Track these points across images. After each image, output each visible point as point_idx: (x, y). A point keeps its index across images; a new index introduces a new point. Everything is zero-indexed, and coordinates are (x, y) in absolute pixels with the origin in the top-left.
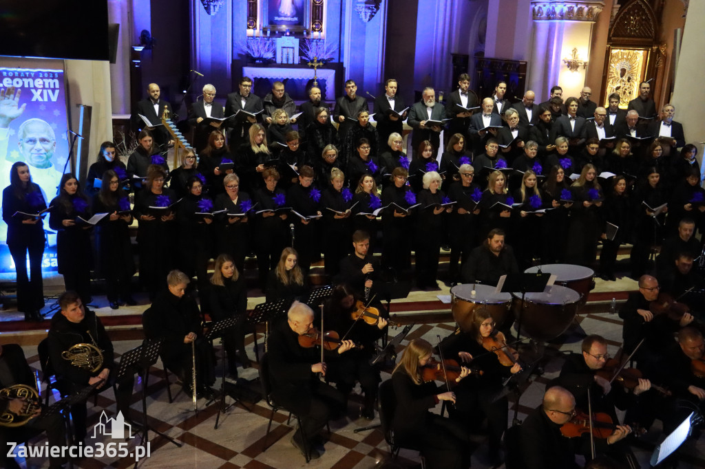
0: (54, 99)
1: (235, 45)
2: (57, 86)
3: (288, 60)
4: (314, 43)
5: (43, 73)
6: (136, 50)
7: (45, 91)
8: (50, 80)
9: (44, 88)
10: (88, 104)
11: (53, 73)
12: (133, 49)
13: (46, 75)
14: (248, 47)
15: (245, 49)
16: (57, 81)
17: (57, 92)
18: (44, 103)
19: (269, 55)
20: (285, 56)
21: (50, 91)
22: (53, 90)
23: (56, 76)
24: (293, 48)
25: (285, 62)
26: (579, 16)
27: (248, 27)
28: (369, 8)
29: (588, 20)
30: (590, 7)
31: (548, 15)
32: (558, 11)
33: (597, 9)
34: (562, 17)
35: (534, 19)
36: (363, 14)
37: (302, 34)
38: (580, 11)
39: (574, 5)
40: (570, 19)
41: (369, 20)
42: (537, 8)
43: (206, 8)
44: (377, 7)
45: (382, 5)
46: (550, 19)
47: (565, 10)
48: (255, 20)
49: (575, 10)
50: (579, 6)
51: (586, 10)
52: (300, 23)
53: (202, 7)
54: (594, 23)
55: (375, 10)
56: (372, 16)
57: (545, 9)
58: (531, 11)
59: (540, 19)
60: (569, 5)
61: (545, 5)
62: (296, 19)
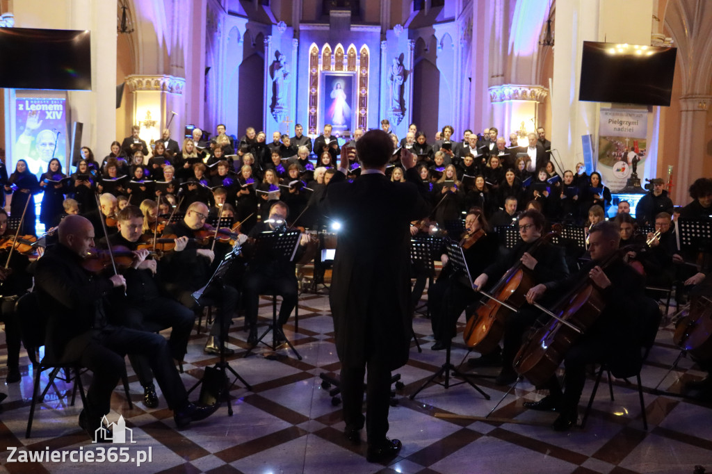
0: (59, 117)
2: (61, 109)
5: (54, 101)
6: (189, 128)
7: (54, 112)
8: (57, 105)
9: (53, 110)
10: (81, 122)
11: (59, 101)
12: (186, 127)
13: (55, 102)
16: (61, 106)
17: (61, 113)
18: (53, 120)
21: (57, 112)
22: (59, 111)
23: (61, 102)
26: (524, 97)
27: (310, 133)
28: (396, 115)
29: (532, 100)
30: (532, 90)
31: (501, 98)
32: (506, 94)
33: (538, 92)
34: (510, 99)
35: (492, 101)
36: (392, 119)
37: (349, 137)
38: (524, 93)
39: (518, 89)
40: (516, 99)
41: (398, 124)
42: (492, 93)
43: (275, 118)
44: (403, 114)
45: (407, 113)
46: (502, 100)
47: (512, 92)
48: (315, 128)
49: (520, 92)
50: (523, 89)
51: (529, 92)
52: (349, 129)
53: (272, 117)
54: (538, 102)
55: (401, 116)
56: (399, 121)
57: (498, 94)
58: (489, 96)
59: (495, 101)
60: (514, 89)
61: (497, 91)
62: (345, 126)
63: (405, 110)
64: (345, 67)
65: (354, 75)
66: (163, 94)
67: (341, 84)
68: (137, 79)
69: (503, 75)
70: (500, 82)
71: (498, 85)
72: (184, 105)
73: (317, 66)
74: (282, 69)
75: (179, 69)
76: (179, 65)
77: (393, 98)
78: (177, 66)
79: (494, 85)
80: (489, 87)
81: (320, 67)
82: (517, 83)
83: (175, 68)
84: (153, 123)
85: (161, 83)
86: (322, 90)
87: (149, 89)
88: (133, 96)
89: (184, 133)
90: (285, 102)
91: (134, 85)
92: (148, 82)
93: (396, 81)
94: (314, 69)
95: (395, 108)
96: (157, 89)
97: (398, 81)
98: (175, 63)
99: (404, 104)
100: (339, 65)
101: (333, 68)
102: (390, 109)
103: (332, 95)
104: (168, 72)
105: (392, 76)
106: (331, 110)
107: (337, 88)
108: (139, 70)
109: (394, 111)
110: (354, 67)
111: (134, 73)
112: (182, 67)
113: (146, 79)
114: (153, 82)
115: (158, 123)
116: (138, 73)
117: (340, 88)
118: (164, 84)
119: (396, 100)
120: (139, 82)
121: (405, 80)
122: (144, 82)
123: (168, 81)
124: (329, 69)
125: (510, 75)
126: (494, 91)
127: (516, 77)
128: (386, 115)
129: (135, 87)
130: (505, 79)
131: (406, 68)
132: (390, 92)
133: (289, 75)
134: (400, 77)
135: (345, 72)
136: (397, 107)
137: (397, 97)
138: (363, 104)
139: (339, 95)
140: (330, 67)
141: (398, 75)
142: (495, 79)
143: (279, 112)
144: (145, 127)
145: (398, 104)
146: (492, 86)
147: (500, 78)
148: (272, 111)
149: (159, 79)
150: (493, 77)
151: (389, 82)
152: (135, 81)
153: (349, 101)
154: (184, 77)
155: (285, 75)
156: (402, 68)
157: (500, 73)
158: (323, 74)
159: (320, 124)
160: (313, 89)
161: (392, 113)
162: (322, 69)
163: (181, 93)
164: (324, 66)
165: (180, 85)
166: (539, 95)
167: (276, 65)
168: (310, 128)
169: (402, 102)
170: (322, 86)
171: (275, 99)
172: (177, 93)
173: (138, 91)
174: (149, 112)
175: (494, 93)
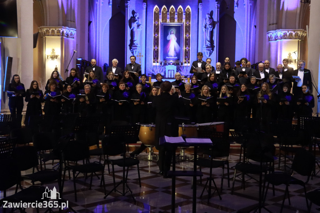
1: (147, 70)
3: (171, 76)
4: (185, 69)
6: (78, 59)
10: (11, 56)
12: (77, 59)
14: (153, 71)
15: (151, 71)
19: (163, 74)
20: (169, 74)
24: (174, 70)
25: (170, 77)
26: (290, 37)
27: (154, 62)
28: (208, 50)
29: (296, 39)
30: (296, 32)
31: (275, 38)
32: (279, 35)
33: (300, 33)
34: (281, 39)
35: (269, 41)
36: (206, 53)
37: (179, 64)
38: (291, 34)
39: (287, 32)
40: (285, 39)
41: (209, 56)
42: (269, 35)
43: (132, 53)
44: (213, 50)
45: (215, 49)
46: (276, 40)
47: (282, 34)
48: (158, 59)
49: (288, 34)
50: (290, 32)
51: (294, 34)
52: (178, 59)
53: (130, 52)
54: (300, 40)
55: (212, 51)
56: (210, 54)
57: (273, 36)
58: (267, 38)
59: (272, 41)
60: (284, 32)
61: (273, 34)
62: (176, 58)
63: (214, 47)
64: (176, 20)
65: (182, 25)
66: (62, 39)
67: (174, 31)
68: (46, 29)
69: (276, 24)
70: (274, 28)
71: (273, 30)
72: (75, 45)
73: (159, 20)
74: (137, 22)
75: (72, 23)
76: (72, 20)
77: (206, 39)
78: (71, 21)
79: (270, 30)
80: (267, 32)
81: (160, 20)
82: (286, 28)
83: (70, 22)
84: (56, 57)
85: (61, 31)
86: (161, 35)
87: (53, 35)
88: (43, 39)
89: (75, 63)
90: (139, 43)
91: (44, 33)
92: (53, 31)
93: (208, 28)
94: (156, 22)
95: (207, 46)
96: (58, 36)
97: (209, 28)
98: (69, 19)
99: (214, 43)
100: (172, 19)
101: (168, 21)
102: (204, 46)
103: (168, 38)
104: (65, 25)
105: (206, 25)
106: (168, 47)
107: (171, 34)
108: (47, 23)
109: (206, 48)
110: (182, 20)
111: (44, 25)
112: (74, 22)
113: (52, 29)
114: (56, 31)
115: (59, 57)
116: (46, 25)
117: (173, 34)
118: (63, 32)
119: (208, 41)
120: (47, 31)
121: (214, 28)
122: (50, 31)
123: (66, 30)
124: (166, 22)
125: (281, 23)
127: (285, 25)
128: (202, 50)
129: (45, 34)
130: (278, 26)
131: (214, 20)
132: (204, 35)
133: (141, 26)
134: (211, 26)
135: (176, 23)
136: (209, 45)
137: (209, 39)
138: (187, 43)
139: (172, 38)
140: (166, 20)
141: (209, 25)
142: (271, 26)
143: (135, 49)
144: (51, 59)
145: (210, 43)
146: (269, 31)
147: (274, 25)
148: (130, 48)
149: (60, 29)
150: (270, 25)
151: (204, 29)
152: (45, 30)
153: (179, 41)
154: (75, 28)
155: (138, 26)
156: (212, 20)
157: (275, 22)
158: (162, 25)
159: (161, 56)
160: (156, 34)
161: (206, 49)
162: (161, 22)
163: (73, 38)
164: (162, 20)
165: (73, 33)
166: (301, 35)
167: (133, 20)
168: (154, 59)
169: (211, 41)
170: (161, 32)
171: (132, 41)
172: (71, 38)
173: (46, 37)
174: (54, 50)
175: (271, 35)
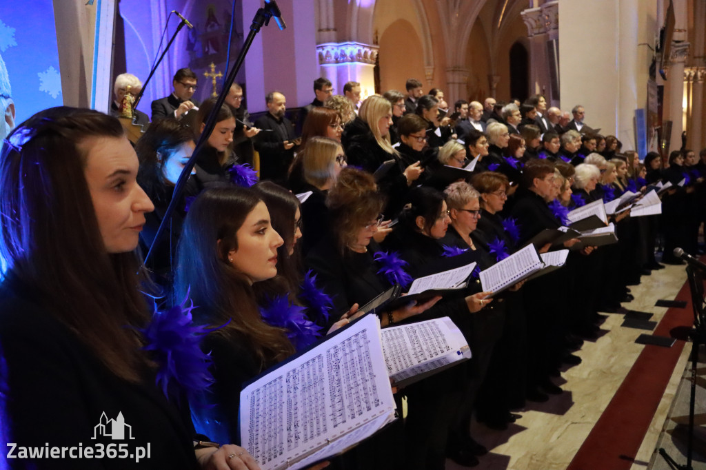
26: (365, 58)
30: (371, 51)
31: (336, 59)
32: (348, 52)
34: (353, 60)
35: (322, 64)
38: (366, 54)
39: (361, 48)
40: (359, 61)
42: (324, 53)
46: (337, 62)
47: (355, 52)
49: (363, 52)
50: (365, 50)
51: (369, 53)
57: (333, 53)
58: (317, 57)
59: (329, 63)
60: (358, 48)
61: (333, 49)
69: (336, 30)
70: (335, 38)
71: (332, 42)
79: (325, 42)
80: (318, 43)
82: (358, 41)
126: (326, 49)
127: (358, 33)
130: (343, 35)
142: (326, 33)
146: (322, 43)
147: (332, 33)
150: (321, 30)
157: (332, 26)
175: (328, 52)
